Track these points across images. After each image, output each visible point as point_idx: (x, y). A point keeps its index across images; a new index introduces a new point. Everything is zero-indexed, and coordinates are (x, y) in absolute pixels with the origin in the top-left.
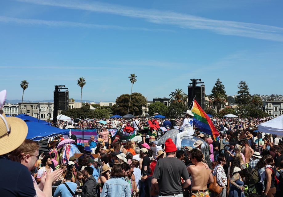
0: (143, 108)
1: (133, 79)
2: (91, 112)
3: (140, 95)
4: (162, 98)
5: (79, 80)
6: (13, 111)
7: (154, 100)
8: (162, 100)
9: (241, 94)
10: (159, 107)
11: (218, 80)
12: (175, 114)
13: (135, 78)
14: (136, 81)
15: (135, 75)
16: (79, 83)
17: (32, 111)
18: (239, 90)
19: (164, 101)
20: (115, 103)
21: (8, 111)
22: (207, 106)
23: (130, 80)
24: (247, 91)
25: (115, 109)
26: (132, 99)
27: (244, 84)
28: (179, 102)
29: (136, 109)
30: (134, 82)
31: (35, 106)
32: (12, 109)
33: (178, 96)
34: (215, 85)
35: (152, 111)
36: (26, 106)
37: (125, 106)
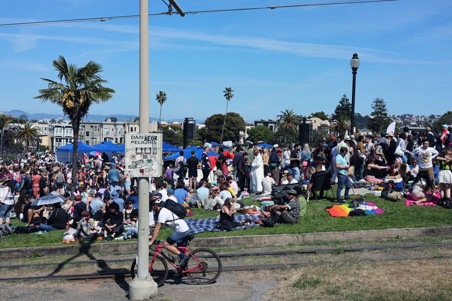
0: (241, 133)
1: (228, 94)
2: (176, 137)
3: (237, 116)
4: (267, 120)
5: (159, 93)
6: (67, 132)
7: (256, 123)
8: (266, 123)
9: (376, 116)
10: (262, 133)
11: (345, 96)
12: (283, 142)
13: (232, 93)
14: (233, 97)
15: (232, 89)
16: (158, 98)
17: (93, 133)
18: (373, 111)
19: (270, 125)
20: (204, 126)
21: (61, 132)
22: (327, 132)
23: (225, 95)
24: (384, 112)
25: (204, 133)
26: (227, 120)
27: (381, 102)
28: (290, 127)
29: (232, 134)
30: (231, 99)
31: (96, 127)
32: (65, 129)
33: (288, 118)
34: (340, 102)
35: (253, 137)
36: (84, 126)
37: (218, 131)
